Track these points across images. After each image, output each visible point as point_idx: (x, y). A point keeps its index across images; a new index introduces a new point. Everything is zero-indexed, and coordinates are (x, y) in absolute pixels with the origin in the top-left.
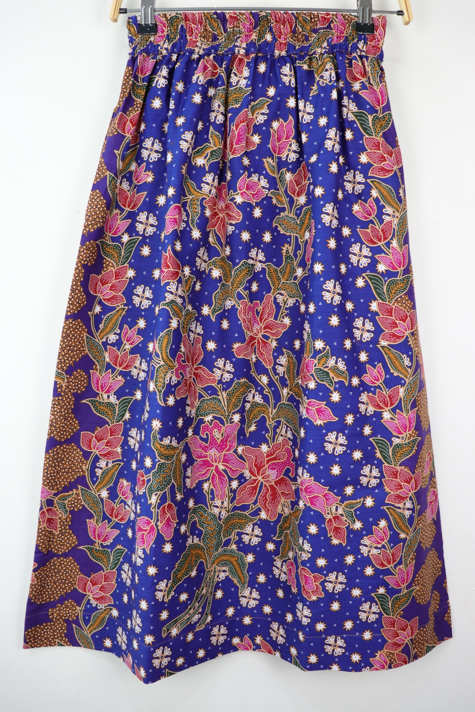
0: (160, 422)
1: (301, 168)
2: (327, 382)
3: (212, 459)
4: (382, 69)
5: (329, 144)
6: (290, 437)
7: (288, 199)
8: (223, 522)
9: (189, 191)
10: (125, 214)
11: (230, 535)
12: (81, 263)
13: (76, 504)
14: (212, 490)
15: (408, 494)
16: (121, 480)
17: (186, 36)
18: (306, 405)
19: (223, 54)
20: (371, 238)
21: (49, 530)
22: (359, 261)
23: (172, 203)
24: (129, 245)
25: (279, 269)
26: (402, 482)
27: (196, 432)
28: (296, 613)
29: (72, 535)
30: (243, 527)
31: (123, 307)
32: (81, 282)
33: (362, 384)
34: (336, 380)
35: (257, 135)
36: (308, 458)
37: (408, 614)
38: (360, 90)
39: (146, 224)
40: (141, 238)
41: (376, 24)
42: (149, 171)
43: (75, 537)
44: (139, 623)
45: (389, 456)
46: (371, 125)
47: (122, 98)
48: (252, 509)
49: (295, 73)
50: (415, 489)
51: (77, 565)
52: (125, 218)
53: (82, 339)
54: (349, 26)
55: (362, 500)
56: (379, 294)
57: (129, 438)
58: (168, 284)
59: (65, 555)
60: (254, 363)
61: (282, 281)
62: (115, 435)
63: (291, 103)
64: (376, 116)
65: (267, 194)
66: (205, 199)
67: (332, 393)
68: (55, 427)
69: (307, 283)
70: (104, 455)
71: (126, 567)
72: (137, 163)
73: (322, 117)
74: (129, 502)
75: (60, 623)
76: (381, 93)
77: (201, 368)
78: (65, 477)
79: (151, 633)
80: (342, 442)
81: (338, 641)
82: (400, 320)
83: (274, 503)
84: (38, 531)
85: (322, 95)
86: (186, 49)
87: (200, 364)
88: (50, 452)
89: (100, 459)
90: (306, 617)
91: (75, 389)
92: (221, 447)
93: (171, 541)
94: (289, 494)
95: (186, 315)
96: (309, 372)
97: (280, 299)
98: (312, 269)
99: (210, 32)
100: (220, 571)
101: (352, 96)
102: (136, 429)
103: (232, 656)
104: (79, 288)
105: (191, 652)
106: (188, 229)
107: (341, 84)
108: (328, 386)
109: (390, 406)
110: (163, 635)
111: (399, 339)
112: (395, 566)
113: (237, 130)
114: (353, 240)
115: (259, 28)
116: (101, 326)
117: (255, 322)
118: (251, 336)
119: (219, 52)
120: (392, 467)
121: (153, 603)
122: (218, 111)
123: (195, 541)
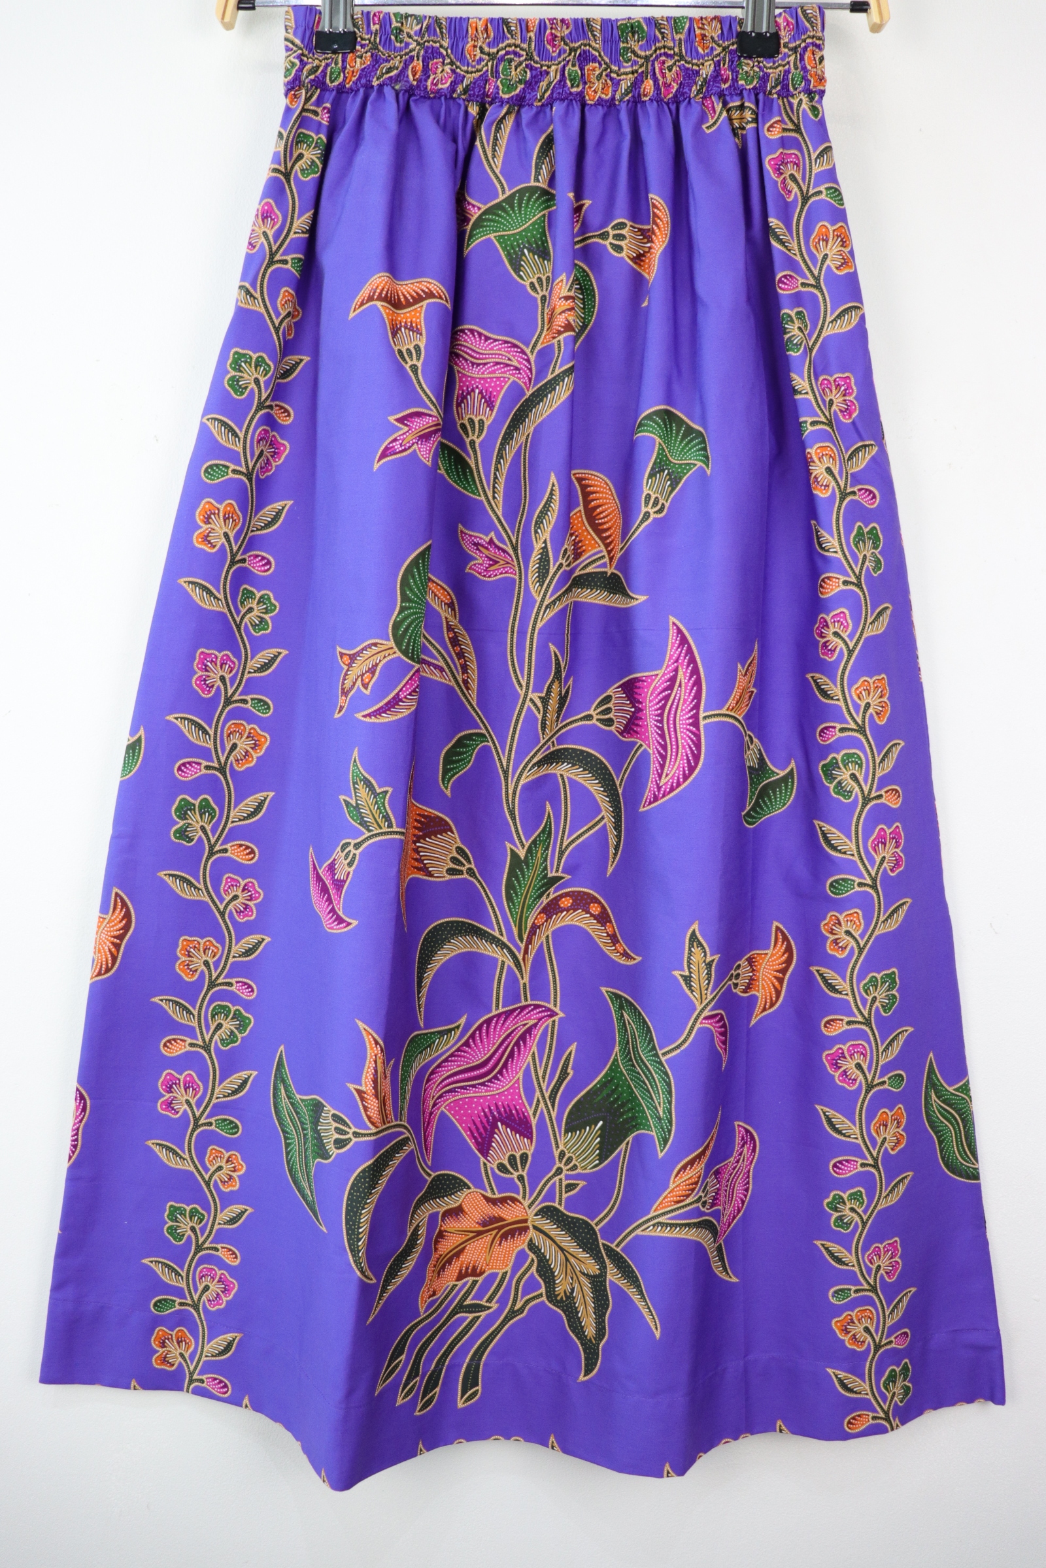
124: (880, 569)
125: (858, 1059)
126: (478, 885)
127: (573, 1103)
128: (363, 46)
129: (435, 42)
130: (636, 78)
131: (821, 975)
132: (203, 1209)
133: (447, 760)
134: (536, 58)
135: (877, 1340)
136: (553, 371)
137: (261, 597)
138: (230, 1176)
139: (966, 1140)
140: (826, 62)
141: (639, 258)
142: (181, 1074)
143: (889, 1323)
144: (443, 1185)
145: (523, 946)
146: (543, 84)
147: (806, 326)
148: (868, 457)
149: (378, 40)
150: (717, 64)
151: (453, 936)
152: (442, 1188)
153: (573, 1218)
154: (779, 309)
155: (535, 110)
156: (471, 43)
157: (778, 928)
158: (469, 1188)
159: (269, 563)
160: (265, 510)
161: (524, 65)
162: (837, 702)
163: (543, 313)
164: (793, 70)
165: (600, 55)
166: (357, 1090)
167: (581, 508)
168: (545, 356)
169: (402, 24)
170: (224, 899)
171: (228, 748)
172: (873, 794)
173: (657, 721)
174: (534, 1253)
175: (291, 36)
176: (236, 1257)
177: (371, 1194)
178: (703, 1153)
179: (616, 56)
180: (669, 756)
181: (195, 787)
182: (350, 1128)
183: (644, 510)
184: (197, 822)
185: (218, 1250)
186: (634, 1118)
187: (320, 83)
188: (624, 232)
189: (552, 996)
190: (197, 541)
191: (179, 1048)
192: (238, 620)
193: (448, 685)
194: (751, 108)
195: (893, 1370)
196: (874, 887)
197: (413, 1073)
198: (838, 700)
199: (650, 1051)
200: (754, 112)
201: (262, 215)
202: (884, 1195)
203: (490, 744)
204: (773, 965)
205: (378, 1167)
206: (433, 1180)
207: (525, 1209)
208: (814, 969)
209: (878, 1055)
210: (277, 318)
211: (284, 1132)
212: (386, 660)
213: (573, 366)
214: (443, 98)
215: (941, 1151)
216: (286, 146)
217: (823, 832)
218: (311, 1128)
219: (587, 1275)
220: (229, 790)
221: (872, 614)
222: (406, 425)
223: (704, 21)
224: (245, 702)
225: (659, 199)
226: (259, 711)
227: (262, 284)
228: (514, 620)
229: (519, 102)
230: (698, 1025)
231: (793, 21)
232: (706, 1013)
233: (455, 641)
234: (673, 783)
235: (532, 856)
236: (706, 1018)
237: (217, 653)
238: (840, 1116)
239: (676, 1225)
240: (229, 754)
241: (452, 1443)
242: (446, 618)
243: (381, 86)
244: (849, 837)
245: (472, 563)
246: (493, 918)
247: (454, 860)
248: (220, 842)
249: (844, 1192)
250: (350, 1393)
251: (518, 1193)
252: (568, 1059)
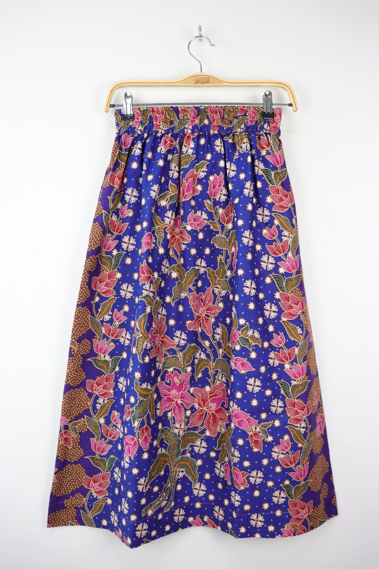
0: (140, 373)
1: (229, 205)
2: (247, 346)
3: (173, 397)
4: (280, 141)
5: (246, 192)
6: (224, 381)
7: (220, 226)
8: (181, 438)
9: (156, 223)
10: (114, 236)
11: (186, 447)
12: (86, 270)
13: (83, 428)
14: (174, 417)
15: (303, 417)
16: (113, 411)
17: (153, 122)
18: (234, 361)
19: (177, 133)
20: (275, 251)
21: (66, 445)
22: (267, 266)
23: (146, 232)
24: (117, 257)
25: (215, 271)
26: (298, 410)
27: (163, 379)
28: (231, 499)
29: (81, 449)
30: (194, 441)
31: (113, 297)
32: (87, 282)
33: (271, 346)
34: (254, 344)
35: (200, 185)
36: (236, 395)
37: (305, 498)
38: (266, 155)
39: (129, 243)
40: (125, 252)
41: (275, 112)
42: (130, 209)
43: (82, 450)
44: (126, 507)
45: (290, 393)
46: (273, 178)
47: (112, 162)
48: (200, 430)
49: (224, 144)
50: (308, 414)
51: (84, 469)
52: (114, 239)
53: (88, 319)
54: (258, 114)
55: (272, 422)
56: (280, 288)
57: (118, 384)
58: (144, 284)
59: (76, 463)
60: (200, 333)
61: (218, 279)
62: (109, 382)
63: (222, 164)
64: (276, 172)
65: (207, 224)
66: (166, 227)
67: (251, 353)
68: (70, 377)
69: (234, 281)
70: (102, 395)
71: (117, 470)
72: (122, 203)
73: (241, 173)
74: (119, 426)
75: (72, 510)
76: (280, 157)
77: (165, 337)
78: (76, 410)
79: (135, 513)
80: (258, 384)
81: (259, 517)
82: (295, 304)
83: (214, 425)
84: (58, 446)
85: (242, 159)
86: (153, 130)
87: (165, 334)
88: (67, 393)
89: (99, 397)
90: (237, 501)
91: (83, 352)
92: (179, 388)
93: (148, 452)
94: (225, 419)
95: (156, 304)
96: (236, 339)
97: (217, 291)
98: (236, 272)
99: (168, 119)
100: (179, 471)
101: (261, 159)
102: (123, 377)
103: (188, 530)
104: (85, 286)
105: (161, 527)
106: (156, 248)
107: (254, 152)
108: (248, 348)
109: (289, 360)
110: (142, 515)
111: (294, 316)
112: (296, 466)
113: (187, 183)
114: (263, 253)
115: (200, 116)
116: (100, 310)
117: (200, 306)
118: (198, 316)
119: (174, 132)
120: (292, 400)
121: (136, 493)
122: (174, 170)
123: (163, 451)
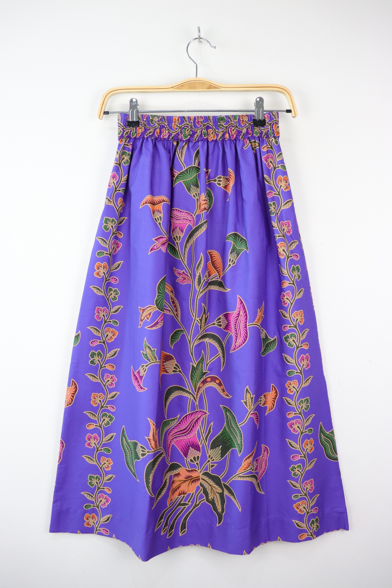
124: (300, 278)
125: (298, 425)
126: (182, 375)
127: (212, 440)
128: (141, 125)
129: (163, 123)
130: (223, 133)
131: (286, 400)
132: (100, 476)
133: (172, 338)
134: (193, 128)
135: (308, 511)
136: (201, 222)
137: (114, 290)
138: (108, 466)
139: (333, 448)
140: (280, 128)
141: (226, 187)
142: (93, 435)
143: (311, 505)
144: (174, 466)
145: (196, 393)
146: (196, 136)
147: (276, 207)
148: (295, 245)
149: (146, 123)
150: (247, 129)
151: (175, 391)
152: (173, 467)
153: (213, 475)
154: (268, 202)
155: (193, 143)
156: (174, 124)
157: (273, 386)
158: (181, 467)
159: (117, 280)
160: (115, 264)
161: (190, 130)
162: (288, 319)
163: (197, 204)
164: (270, 130)
165: (212, 127)
166: (148, 439)
167: (210, 261)
168: (198, 217)
169: (153, 118)
170: (105, 381)
171: (106, 336)
172: (300, 346)
173: (234, 326)
174: (202, 487)
175: (120, 122)
176: (110, 491)
177: (153, 470)
178: (252, 454)
179: (217, 127)
180: (238, 337)
181: (96, 348)
182: (146, 450)
183: (229, 263)
184: (97, 358)
185: (104, 489)
186: (231, 444)
187: (129, 137)
188: (221, 179)
189: (205, 408)
190: (95, 275)
191: (92, 427)
192: (108, 297)
193: (171, 315)
194: (258, 142)
195: (313, 520)
196: (301, 373)
197: (164, 433)
198: (288, 318)
199: (235, 424)
200: (259, 143)
201: (113, 177)
202: (308, 466)
203: (185, 333)
204: (272, 397)
205: (155, 462)
206: (171, 465)
207: (199, 473)
208: (284, 398)
209: (304, 423)
210: (118, 207)
211: (125, 452)
212: (154, 311)
213: (207, 221)
214: (166, 141)
215: (325, 452)
216: (119, 156)
217: (285, 357)
218: (134, 450)
219: (218, 493)
220: (106, 348)
221: (298, 292)
222: (158, 241)
223: (243, 116)
224: (110, 322)
225: (231, 170)
226: (114, 324)
227: (113, 197)
228: (191, 296)
229: (189, 141)
230: (249, 416)
231: (269, 116)
232: (252, 412)
233: (173, 302)
234: (239, 345)
235: (198, 366)
236: (252, 414)
237: (102, 308)
238: (293, 442)
239: (245, 477)
240: (106, 338)
241: (178, 547)
242: (171, 295)
243: (147, 138)
244: (293, 359)
245: (178, 279)
246: (187, 385)
247: (175, 368)
248: (104, 364)
249: (296, 465)
250: (147, 531)
251: (196, 468)
252: (211, 427)
